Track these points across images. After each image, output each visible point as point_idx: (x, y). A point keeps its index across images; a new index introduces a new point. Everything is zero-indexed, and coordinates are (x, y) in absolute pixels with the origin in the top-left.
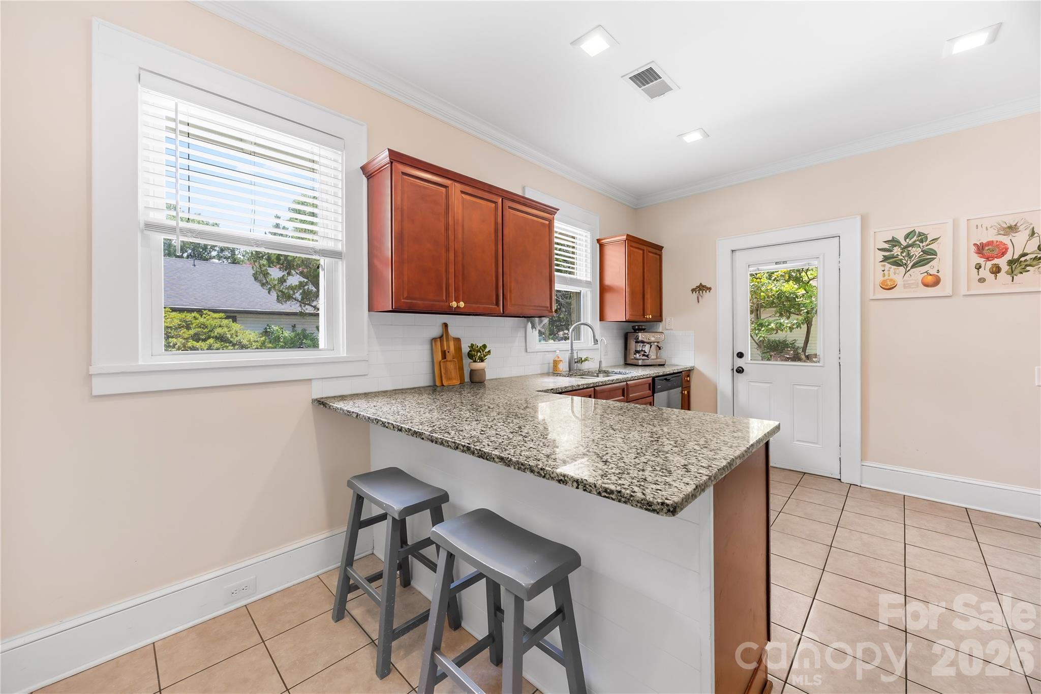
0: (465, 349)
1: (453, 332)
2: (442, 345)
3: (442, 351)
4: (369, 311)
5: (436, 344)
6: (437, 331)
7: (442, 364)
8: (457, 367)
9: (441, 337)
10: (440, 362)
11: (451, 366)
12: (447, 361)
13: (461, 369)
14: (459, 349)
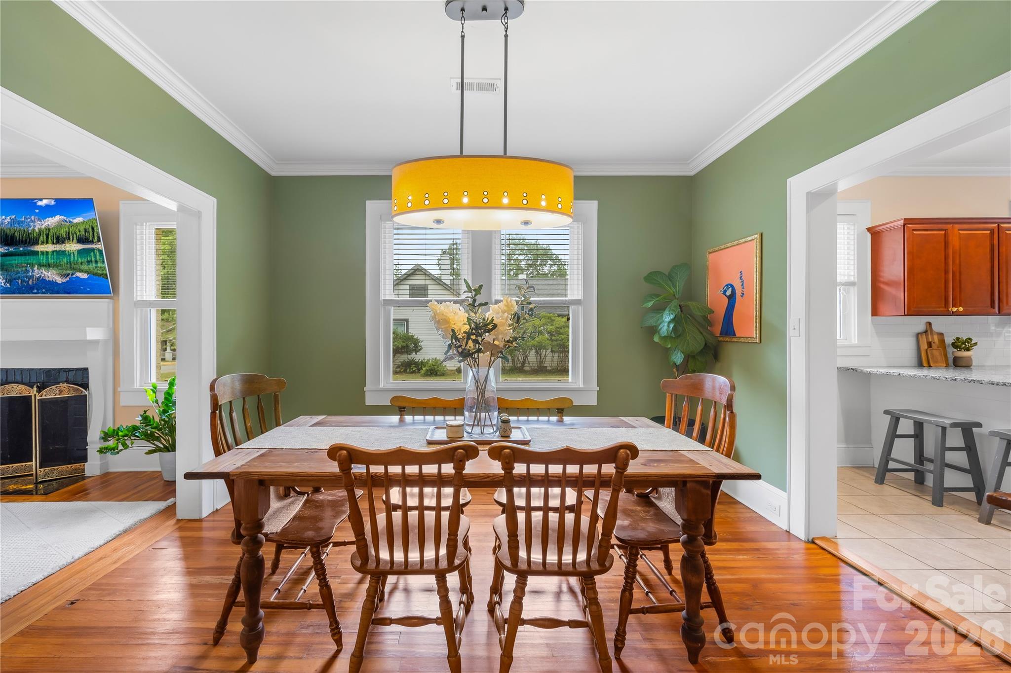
0: (949, 340)
1: (936, 328)
2: (927, 338)
3: (927, 342)
4: (873, 315)
5: (922, 337)
6: (921, 328)
7: (928, 351)
8: (943, 354)
9: (926, 332)
10: (926, 350)
11: (936, 353)
12: (933, 349)
13: (946, 355)
14: (942, 341)
